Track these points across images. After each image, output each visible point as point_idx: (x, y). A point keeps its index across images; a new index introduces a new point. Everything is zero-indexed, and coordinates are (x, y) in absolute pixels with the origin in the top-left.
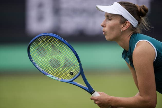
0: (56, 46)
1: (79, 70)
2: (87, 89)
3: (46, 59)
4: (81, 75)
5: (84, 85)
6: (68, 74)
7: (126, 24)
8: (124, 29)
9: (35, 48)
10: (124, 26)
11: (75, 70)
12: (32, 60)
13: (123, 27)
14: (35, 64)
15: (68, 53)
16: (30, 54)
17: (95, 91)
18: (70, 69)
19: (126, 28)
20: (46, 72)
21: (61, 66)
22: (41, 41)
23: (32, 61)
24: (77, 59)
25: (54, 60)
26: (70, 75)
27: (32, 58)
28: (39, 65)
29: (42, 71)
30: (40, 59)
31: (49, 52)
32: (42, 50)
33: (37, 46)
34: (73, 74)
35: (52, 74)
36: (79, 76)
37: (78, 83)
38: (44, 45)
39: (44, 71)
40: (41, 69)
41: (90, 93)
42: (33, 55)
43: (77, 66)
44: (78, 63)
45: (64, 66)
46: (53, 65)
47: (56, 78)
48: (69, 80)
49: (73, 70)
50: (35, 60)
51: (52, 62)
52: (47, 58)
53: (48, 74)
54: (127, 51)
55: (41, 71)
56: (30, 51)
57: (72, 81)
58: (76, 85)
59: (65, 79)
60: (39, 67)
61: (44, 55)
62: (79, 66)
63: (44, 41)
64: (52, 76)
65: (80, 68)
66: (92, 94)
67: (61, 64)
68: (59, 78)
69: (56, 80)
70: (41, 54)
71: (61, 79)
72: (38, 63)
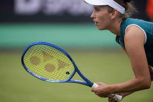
0: (47, 52)
1: (74, 67)
2: (85, 83)
3: (41, 66)
4: (76, 72)
5: (82, 81)
6: (65, 74)
7: (114, 12)
8: (113, 17)
9: (28, 59)
10: (112, 14)
11: (70, 69)
12: (28, 70)
13: (112, 16)
14: (32, 73)
15: (59, 55)
16: (25, 66)
17: (93, 83)
18: (65, 69)
19: (115, 16)
20: (44, 78)
21: (56, 69)
22: (32, 51)
23: (28, 72)
24: (69, 59)
25: (49, 65)
26: (67, 74)
27: (28, 69)
28: (36, 73)
29: (41, 77)
30: (35, 67)
31: (41, 59)
32: (35, 59)
33: (30, 57)
34: (69, 73)
35: (50, 79)
36: (75, 73)
37: (76, 80)
38: (35, 54)
39: (42, 77)
40: (39, 77)
41: (90, 86)
42: (28, 66)
43: (71, 65)
44: (71, 62)
45: (59, 68)
46: (49, 70)
47: (55, 81)
48: (67, 80)
49: (68, 69)
50: (31, 70)
51: (47, 67)
52: (42, 64)
53: (46, 80)
54: (119, 36)
55: (39, 79)
56: (25, 63)
57: (70, 80)
58: (75, 82)
59: (63, 79)
60: (37, 75)
61: (38, 63)
62: (72, 65)
63: (34, 50)
64: (50, 80)
65: (74, 66)
66: (91, 87)
67: (56, 67)
68: (58, 80)
69: (56, 82)
70: (35, 63)
71: (59, 80)
72: (35, 71)
